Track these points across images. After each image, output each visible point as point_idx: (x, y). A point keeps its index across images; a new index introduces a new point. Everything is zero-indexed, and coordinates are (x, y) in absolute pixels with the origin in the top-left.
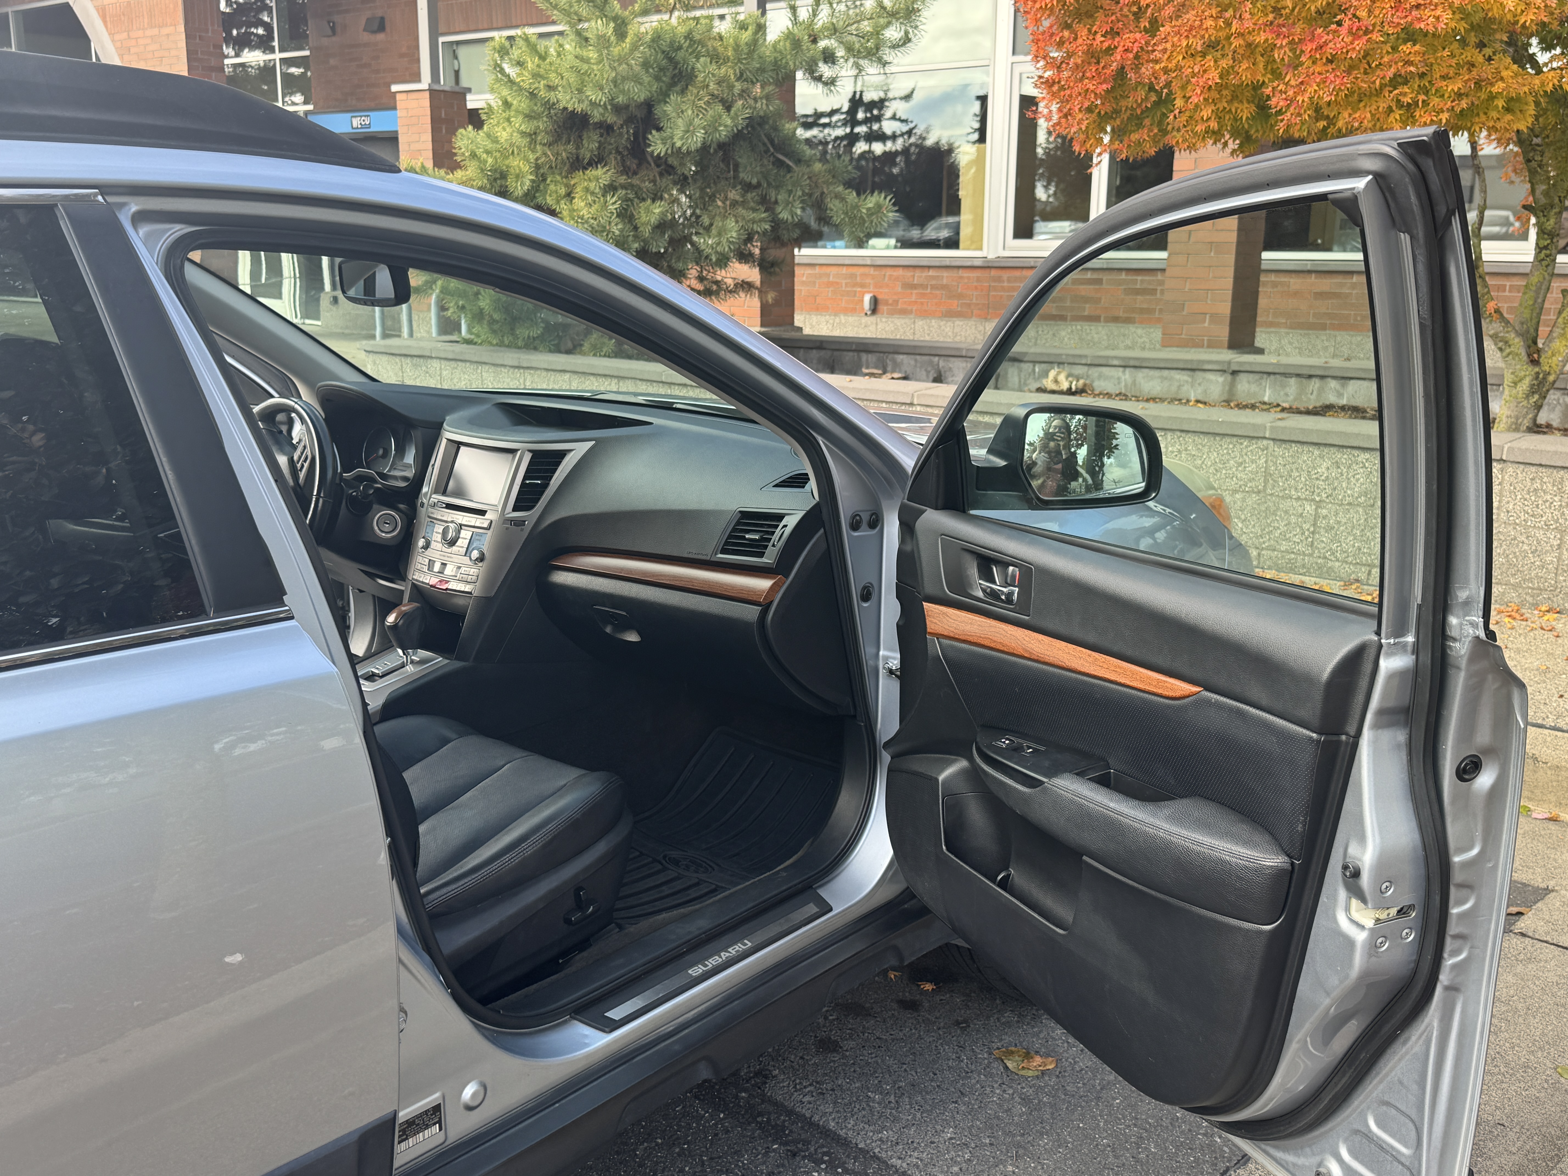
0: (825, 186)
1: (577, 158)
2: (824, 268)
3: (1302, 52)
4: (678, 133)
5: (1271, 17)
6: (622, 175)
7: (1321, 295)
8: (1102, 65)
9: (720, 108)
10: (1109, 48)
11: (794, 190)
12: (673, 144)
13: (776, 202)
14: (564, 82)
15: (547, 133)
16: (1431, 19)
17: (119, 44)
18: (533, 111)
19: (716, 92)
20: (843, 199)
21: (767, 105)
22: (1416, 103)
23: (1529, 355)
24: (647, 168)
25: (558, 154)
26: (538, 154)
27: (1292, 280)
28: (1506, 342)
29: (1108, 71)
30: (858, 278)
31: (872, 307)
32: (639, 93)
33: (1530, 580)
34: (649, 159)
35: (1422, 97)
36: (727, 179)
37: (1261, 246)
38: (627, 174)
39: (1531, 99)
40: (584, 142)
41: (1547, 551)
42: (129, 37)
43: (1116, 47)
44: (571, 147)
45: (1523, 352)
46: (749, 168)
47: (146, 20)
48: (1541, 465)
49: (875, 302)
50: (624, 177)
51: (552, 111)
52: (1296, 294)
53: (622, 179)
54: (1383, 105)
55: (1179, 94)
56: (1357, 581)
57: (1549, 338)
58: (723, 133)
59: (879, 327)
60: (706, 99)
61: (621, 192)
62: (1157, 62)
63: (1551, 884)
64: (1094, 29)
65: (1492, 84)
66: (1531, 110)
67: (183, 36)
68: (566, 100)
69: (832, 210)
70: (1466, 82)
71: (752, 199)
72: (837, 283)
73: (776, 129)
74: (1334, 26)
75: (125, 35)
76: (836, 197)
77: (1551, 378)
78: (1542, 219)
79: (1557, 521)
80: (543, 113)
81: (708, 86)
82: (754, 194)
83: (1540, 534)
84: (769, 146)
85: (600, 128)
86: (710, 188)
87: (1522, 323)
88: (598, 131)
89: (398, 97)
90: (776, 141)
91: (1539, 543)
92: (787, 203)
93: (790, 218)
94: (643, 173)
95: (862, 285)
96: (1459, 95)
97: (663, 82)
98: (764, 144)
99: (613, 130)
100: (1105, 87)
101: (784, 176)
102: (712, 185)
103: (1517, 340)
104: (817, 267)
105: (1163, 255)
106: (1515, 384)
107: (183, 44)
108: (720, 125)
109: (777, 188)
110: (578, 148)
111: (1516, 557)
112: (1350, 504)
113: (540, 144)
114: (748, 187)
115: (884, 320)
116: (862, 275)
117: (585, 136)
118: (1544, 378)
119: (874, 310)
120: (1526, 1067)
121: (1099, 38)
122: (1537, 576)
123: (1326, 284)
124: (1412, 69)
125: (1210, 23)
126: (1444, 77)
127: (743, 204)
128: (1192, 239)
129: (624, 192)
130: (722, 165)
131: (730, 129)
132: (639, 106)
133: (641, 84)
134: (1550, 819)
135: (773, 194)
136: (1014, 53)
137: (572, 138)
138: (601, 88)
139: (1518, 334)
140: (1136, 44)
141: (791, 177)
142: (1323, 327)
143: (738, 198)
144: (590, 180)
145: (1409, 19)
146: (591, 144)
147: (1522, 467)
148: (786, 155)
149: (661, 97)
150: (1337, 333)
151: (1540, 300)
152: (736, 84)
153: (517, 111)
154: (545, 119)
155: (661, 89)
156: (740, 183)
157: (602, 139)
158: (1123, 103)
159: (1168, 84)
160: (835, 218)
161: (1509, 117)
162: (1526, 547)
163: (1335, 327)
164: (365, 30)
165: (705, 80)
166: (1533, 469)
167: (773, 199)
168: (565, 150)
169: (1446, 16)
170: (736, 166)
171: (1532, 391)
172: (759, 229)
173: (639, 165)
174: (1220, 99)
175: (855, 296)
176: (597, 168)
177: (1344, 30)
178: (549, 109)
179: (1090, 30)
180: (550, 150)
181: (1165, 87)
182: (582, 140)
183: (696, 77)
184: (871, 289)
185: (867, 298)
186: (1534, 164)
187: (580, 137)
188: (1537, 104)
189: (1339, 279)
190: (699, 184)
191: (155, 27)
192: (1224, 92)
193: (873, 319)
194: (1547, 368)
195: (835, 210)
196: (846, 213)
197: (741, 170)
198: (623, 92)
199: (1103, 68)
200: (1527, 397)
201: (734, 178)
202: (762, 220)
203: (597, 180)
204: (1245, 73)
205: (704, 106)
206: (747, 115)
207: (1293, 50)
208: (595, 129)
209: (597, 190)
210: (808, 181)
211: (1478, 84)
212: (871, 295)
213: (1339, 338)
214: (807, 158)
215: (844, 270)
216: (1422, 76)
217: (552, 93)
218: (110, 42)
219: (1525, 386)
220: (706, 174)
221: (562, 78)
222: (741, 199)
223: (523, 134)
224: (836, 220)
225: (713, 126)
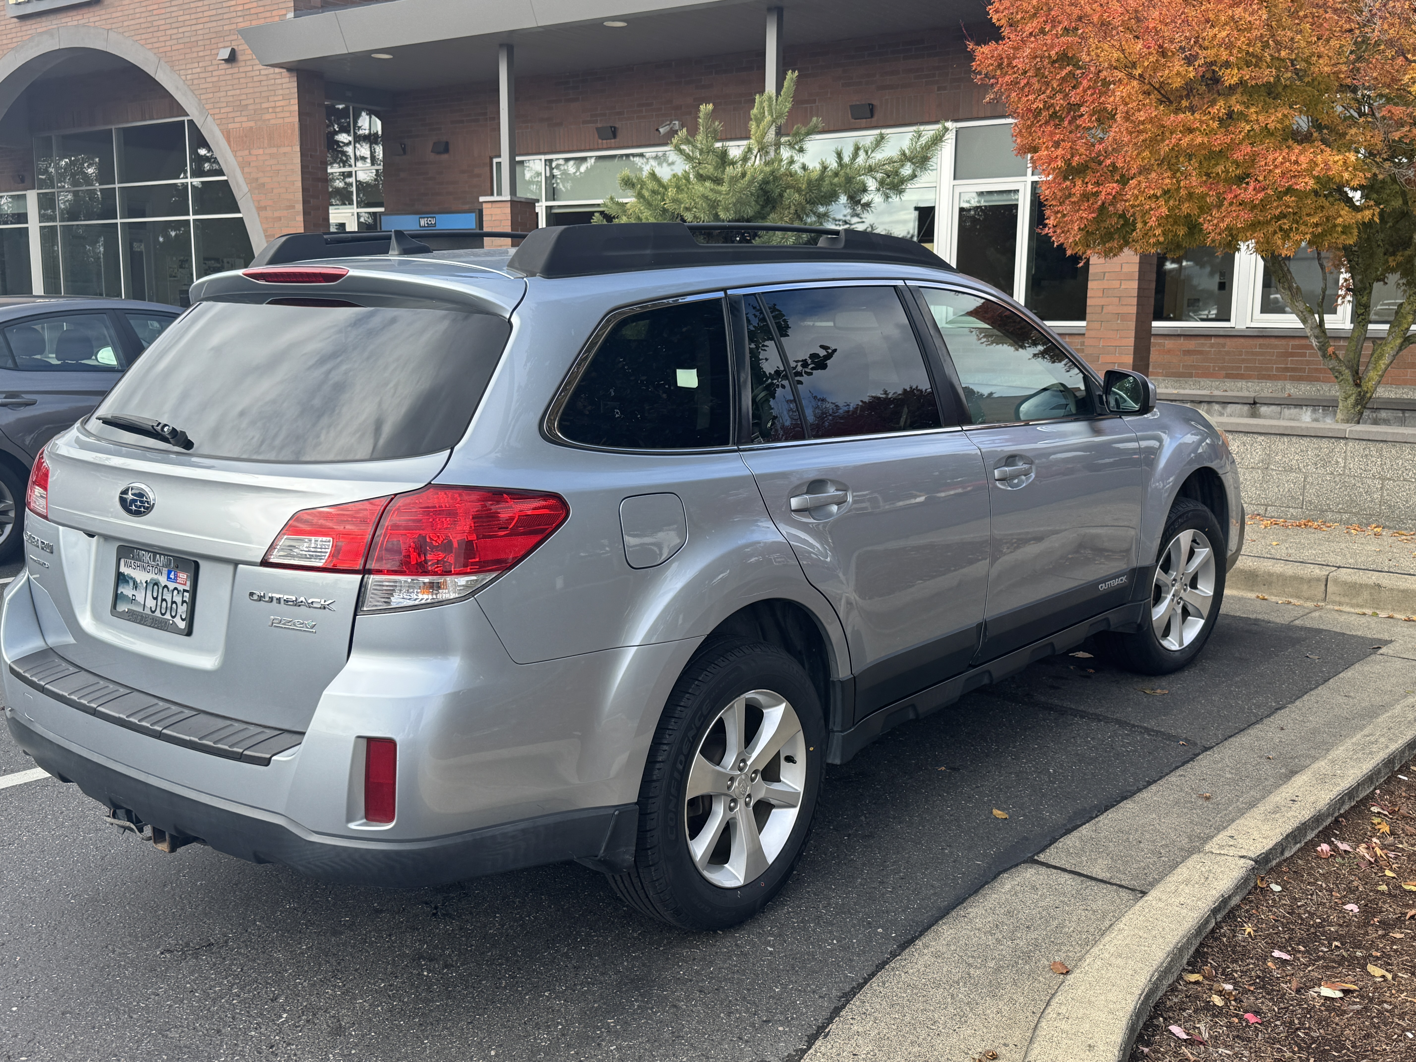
3: (1225, 199)
5: (1204, 178)
7: (1188, 352)
8: (1091, 202)
10: (1097, 192)
14: (698, 206)
16: (1303, 184)
17: (241, 159)
22: (1291, 229)
23: (1354, 381)
27: (1166, 342)
28: (1340, 373)
29: (1096, 206)
32: (750, 213)
33: (1365, 509)
35: (1294, 226)
37: (1152, 316)
39: (1355, 226)
41: (1374, 492)
42: (250, 154)
43: (1101, 192)
45: (1350, 379)
47: (266, 141)
48: (1369, 440)
52: (1169, 351)
54: (1271, 230)
55: (1139, 220)
56: (1259, 515)
57: (1366, 370)
60: (790, 216)
62: (1126, 201)
63: (1393, 639)
64: (1086, 180)
65: (1335, 219)
66: (1355, 232)
67: (299, 154)
70: (1320, 218)
74: (1244, 185)
75: (247, 152)
77: (1368, 395)
78: (1359, 297)
79: (1379, 473)
81: (790, 207)
83: (1369, 482)
87: (1349, 361)
89: (484, 205)
91: (1369, 487)
96: (1317, 225)
97: (760, 205)
100: (1093, 215)
103: (1347, 371)
105: (1083, 323)
106: (1346, 399)
107: (298, 160)
111: (1356, 496)
112: (1253, 468)
118: (1364, 395)
120: (1391, 691)
121: (1090, 186)
122: (1368, 506)
123: (1191, 344)
124: (1290, 210)
125: (1167, 181)
126: (1308, 215)
128: (1105, 311)
133: (751, 207)
134: (1388, 617)
136: (955, 179)
138: (728, 210)
139: (1347, 367)
140: (1114, 191)
142: (1190, 376)
145: (1290, 183)
147: (1358, 441)
150: (1199, 379)
151: (1359, 347)
152: (807, 206)
155: (758, 210)
158: (1102, 225)
159: (1133, 215)
161: (1344, 237)
162: (1361, 490)
163: (1198, 376)
164: (432, 152)
165: (789, 204)
166: (1364, 443)
169: (1311, 182)
171: (1357, 403)
174: (1167, 224)
177: (1251, 188)
179: (1083, 181)
181: (1131, 216)
186: (1353, 263)
188: (1359, 228)
189: (1202, 341)
191: (274, 146)
192: (1169, 220)
194: (1366, 389)
199: (1092, 204)
200: (1354, 407)
204: (1186, 208)
207: (1218, 198)
211: (1328, 219)
213: (1202, 383)
216: (1295, 214)
217: (689, 212)
218: (232, 157)
219: (1352, 400)
221: (696, 203)
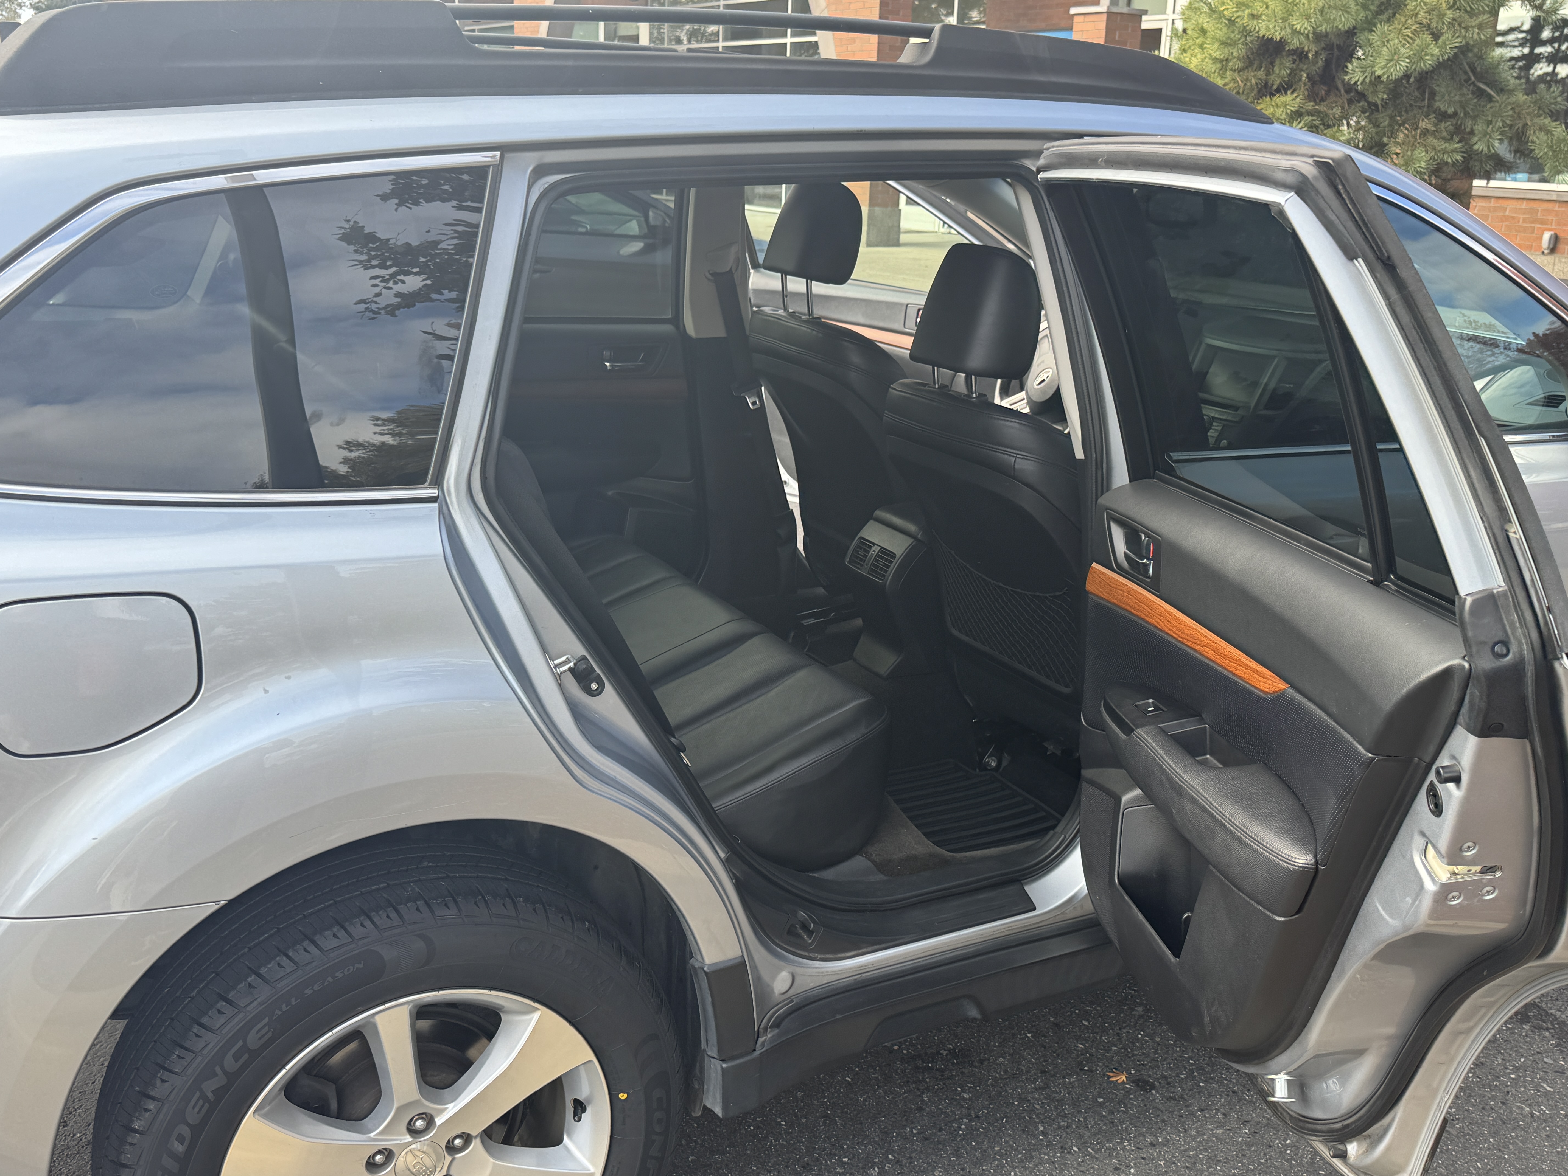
0: (1528, 118)
1: (1266, 84)
2: (1500, 201)
4: (1382, 62)
6: (1310, 101)
9: (1428, 38)
11: (1494, 120)
12: (1373, 72)
13: (1472, 132)
14: (1270, 12)
15: (1239, 59)
18: (1229, 38)
19: (1424, 21)
20: (1548, 132)
21: (1478, 34)
24: (1336, 95)
25: (1247, 80)
26: (1227, 80)
30: (1539, 214)
31: (1551, 246)
32: (1344, 22)
34: (1340, 85)
36: (1420, 107)
38: (1315, 101)
40: (1275, 68)
44: (1261, 74)
46: (1446, 97)
49: (1556, 240)
50: (1312, 104)
51: (1248, 38)
53: (1310, 106)
58: (1429, 62)
59: (1556, 267)
60: (1414, 27)
61: (1308, 119)
68: (1268, 28)
69: (1533, 142)
71: (1445, 128)
72: (1513, 218)
73: (1481, 58)
76: (1541, 129)
80: (1239, 40)
81: (1417, 14)
82: (1449, 123)
84: (1471, 74)
85: (1292, 55)
86: (1400, 116)
88: (1290, 58)
89: (1076, 19)
90: (1478, 69)
92: (1485, 134)
93: (1486, 149)
94: (1332, 98)
95: (1543, 222)
97: (1370, 10)
98: (1466, 73)
99: (1307, 57)
101: (1485, 106)
102: (1403, 113)
104: (1493, 200)
108: (1426, 55)
109: (1475, 118)
110: (1268, 74)
113: (1231, 70)
114: (1443, 116)
115: (1563, 260)
116: (1543, 210)
117: (1277, 62)
119: (1553, 250)
127: (1434, 134)
129: (1311, 118)
130: (1416, 93)
131: (1435, 59)
132: (1340, 34)
133: (1348, 13)
135: (1469, 123)
137: (1263, 65)
138: (1308, 17)
141: (1491, 107)
143: (1430, 127)
144: (1277, 106)
146: (1282, 70)
148: (1487, 85)
149: (1365, 26)
152: (1448, 12)
153: (1214, 38)
154: (1240, 46)
155: (1366, 17)
156: (1434, 112)
157: (1294, 66)
160: (1537, 151)
165: (1415, 9)
167: (1468, 130)
168: (1254, 76)
170: (1433, 94)
172: (1449, 160)
173: (1328, 93)
175: (1533, 232)
176: (1286, 93)
178: (1246, 36)
180: (1240, 76)
182: (1273, 66)
183: (1406, 5)
184: (1553, 227)
185: (1547, 236)
187: (1272, 63)
190: (1389, 112)
193: (1550, 258)
195: (1538, 142)
196: (1551, 147)
197: (1437, 98)
198: (1328, 21)
201: (1428, 107)
202: (1455, 151)
203: (1285, 107)
205: (1410, 35)
206: (1457, 45)
208: (1288, 56)
209: (1283, 116)
210: (1510, 113)
212: (1552, 233)
214: (1511, 87)
215: (1524, 205)
217: (1255, 22)
220: (1398, 102)
221: (1267, 7)
222: (1433, 129)
223: (1215, 60)
224: (1538, 153)
225: (1419, 56)
